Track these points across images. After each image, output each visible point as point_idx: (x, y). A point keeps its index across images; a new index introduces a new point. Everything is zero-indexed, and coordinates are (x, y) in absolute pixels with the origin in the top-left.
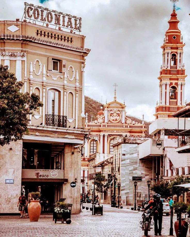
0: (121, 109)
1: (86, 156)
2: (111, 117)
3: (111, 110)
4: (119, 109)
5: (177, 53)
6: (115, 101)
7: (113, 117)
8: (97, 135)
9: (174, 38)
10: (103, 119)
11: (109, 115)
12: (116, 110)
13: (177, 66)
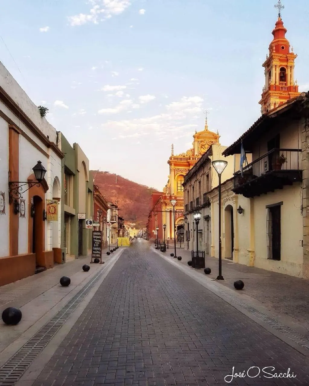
0: (213, 140)
1: (173, 194)
2: (202, 149)
3: (202, 141)
4: (212, 140)
5: (287, 66)
6: (207, 130)
7: (204, 149)
8: (185, 169)
9: (283, 48)
10: (192, 152)
11: (200, 147)
12: (208, 141)
13: (287, 82)
